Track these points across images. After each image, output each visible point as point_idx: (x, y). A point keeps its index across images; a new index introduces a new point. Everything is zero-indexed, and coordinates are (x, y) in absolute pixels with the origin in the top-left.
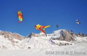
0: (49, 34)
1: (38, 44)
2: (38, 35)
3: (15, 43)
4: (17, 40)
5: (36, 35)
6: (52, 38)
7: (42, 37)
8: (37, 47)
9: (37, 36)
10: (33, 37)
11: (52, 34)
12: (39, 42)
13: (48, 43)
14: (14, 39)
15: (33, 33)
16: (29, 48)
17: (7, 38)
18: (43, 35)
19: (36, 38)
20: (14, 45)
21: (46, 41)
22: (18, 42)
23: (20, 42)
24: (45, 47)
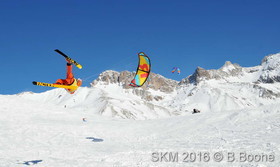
0: (251, 68)
1: (222, 98)
2: (217, 72)
3: (154, 102)
4: (158, 93)
5: (211, 73)
6: (261, 77)
7: (232, 79)
8: (218, 106)
9: (216, 77)
10: (202, 81)
11: (260, 68)
12: (223, 92)
13: (251, 95)
14: (150, 90)
15: (201, 70)
16: (195, 111)
17: (131, 90)
18: (233, 73)
19: (212, 82)
20: (152, 107)
21: (244, 89)
22: (160, 98)
23: (167, 97)
24: (243, 107)
